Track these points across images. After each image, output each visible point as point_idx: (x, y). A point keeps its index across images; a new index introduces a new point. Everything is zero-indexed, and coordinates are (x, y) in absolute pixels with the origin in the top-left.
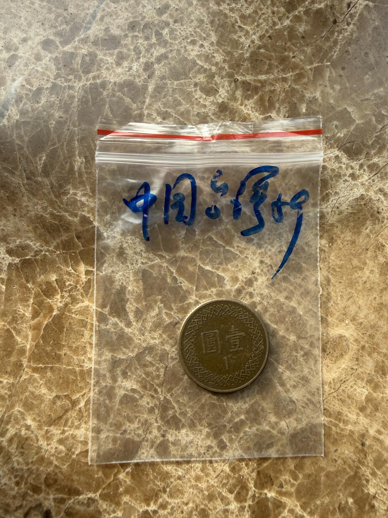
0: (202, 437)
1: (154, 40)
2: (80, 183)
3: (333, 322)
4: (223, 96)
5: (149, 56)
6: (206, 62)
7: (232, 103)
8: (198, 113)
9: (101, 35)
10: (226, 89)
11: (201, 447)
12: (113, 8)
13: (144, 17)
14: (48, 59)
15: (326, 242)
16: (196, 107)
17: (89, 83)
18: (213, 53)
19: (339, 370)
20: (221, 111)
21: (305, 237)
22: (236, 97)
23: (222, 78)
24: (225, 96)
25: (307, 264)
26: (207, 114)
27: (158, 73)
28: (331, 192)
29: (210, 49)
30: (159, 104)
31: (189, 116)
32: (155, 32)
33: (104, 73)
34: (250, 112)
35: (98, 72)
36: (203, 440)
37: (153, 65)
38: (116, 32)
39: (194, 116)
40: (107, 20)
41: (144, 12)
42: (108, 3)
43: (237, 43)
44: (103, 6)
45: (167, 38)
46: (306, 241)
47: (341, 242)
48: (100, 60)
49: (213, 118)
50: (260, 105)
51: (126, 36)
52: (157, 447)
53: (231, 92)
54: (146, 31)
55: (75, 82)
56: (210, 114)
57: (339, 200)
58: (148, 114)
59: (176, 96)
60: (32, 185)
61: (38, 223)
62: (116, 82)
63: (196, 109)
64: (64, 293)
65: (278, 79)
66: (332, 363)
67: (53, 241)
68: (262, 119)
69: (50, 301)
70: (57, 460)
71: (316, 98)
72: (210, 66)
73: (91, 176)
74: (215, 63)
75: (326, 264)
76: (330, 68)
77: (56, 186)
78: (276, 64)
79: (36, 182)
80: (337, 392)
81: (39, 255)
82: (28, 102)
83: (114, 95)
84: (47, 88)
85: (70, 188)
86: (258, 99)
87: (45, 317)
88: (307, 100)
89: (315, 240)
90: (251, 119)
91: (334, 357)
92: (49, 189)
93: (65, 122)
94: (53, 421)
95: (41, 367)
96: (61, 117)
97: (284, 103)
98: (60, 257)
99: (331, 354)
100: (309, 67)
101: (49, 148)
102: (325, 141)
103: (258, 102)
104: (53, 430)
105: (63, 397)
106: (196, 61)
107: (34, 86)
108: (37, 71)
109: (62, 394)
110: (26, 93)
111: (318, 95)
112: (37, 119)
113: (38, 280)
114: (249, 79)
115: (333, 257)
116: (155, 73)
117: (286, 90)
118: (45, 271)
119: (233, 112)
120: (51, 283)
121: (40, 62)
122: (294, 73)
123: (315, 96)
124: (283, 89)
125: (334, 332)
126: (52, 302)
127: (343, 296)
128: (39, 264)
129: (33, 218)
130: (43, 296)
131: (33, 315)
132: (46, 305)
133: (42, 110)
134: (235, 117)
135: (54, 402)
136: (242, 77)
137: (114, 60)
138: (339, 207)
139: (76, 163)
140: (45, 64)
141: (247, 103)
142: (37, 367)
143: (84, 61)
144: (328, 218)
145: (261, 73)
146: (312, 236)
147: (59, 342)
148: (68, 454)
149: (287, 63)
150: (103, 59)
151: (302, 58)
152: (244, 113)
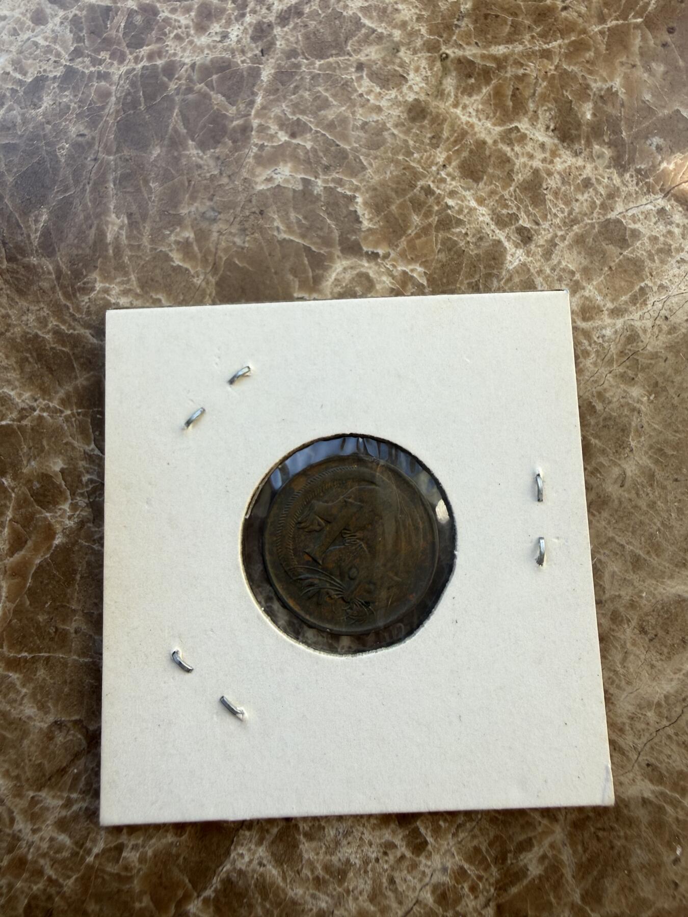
2: (116, 269)
3: (661, 568)
4: (416, 88)
5: (264, 11)
6: (382, 21)
7: (434, 103)
8: (365, 124)
10: (424, 73)
11: (371, 844)
14: (59, 20)
15: (642, 391)
16: (360, 111)
17: (139, 66)
19: (677, 676)
20: (413, 119)
21: (596, 382)
22: (444, 90)
23: (415, 52)
24: (421, 88)
25: (600, 440)
26: (384, 124)
27: (280, 44)
28: (650, 284)
30: (284, 105)
31: (345, 129)
33: (171, 45)
34: (474, 120)
35: (159, 45)
37: (272, 29)
39: (355, 128)
46: (599, 389)
47: (675, 393)
48: (163, 20)
49: (396, 132)
50: (495, 105)
52: (273, 842)
53: (433, 81)
55: (112, 64)
56: (388, 125)
57: (668, 303)
58: (260, 125)
59: (320, 89)
60: (18, 272)
61: (28, 350)
62: (195, 63)
63: (361, 115)
64: (78, 498)
65: (533, 52)
66: (661, 660)
67: (58, 388)
68: (500, 134)
69: (48, 514)
70: (52, 866)
71: (614, 90)
72: (389, 29)
73: (140, 254)
74: (399, 23)
75: (643, 439)
76: (642, 30)
77: (68, 275)
78: (527, 22)
79: (28, 267)
80: (674, 725)
81: (27, 417)
82: (15, 106)
83: (189, 90)
84: (55, 77)
85: (96, 279)
86: (490, 95)
87: (36, 549)
88: (595, 94)
89: (618, 387)
90: (475, 134)
91: (666, 646)
92: (53, 281)
93: (90, 145)
94: (47, 777)
95: (25, 659)
96: (82, 135)
97: (545, 101)
98: (71, 422)
99: (659, 640)
100: (597, 29)
101: (55, 197)
102: (634, 179)
103: (489, 100)
104: (45, 798)
105: (69, 725)
106: (360, 19)
107: (29, 75)
108: (36, 44)
109: (68, 719)
110: (12, 89)
111: (617, 83)
112: (32, 140)
113: (25, 471)
114: (470, 53)
115: (657, 424)
116: (276, 44)
117: (549, 74)
118: (39, 452)
119: (438, 121)
120: (51, 477)
121: (42, 27)
122: (566, 41)
123: (612, 87)
124: (543, 73)
125: (664, 589)
126: (53, 517)
127: (681, 509)
128: (27, 437)
129: (18, 340)
130: (35, 504)
131: (12, 545)
132: (40, 524)
133: (44, 120)
134: (442, 130)
135: (49, 736)
136: (456, 50)
137: (193, 20)
138: (669, 317)
139: (110, 226)
140: (53, 31)
141: (467, 102)
142: (15, 659)
143: (131, 22)
144: (646, 341)
145: (496, 41)
146: (611, 379)
147: (64, 604)
148: (77, 853)
149: (550, 20)
150: (171, 19)
151: (583, 9)
152: (462, 123)
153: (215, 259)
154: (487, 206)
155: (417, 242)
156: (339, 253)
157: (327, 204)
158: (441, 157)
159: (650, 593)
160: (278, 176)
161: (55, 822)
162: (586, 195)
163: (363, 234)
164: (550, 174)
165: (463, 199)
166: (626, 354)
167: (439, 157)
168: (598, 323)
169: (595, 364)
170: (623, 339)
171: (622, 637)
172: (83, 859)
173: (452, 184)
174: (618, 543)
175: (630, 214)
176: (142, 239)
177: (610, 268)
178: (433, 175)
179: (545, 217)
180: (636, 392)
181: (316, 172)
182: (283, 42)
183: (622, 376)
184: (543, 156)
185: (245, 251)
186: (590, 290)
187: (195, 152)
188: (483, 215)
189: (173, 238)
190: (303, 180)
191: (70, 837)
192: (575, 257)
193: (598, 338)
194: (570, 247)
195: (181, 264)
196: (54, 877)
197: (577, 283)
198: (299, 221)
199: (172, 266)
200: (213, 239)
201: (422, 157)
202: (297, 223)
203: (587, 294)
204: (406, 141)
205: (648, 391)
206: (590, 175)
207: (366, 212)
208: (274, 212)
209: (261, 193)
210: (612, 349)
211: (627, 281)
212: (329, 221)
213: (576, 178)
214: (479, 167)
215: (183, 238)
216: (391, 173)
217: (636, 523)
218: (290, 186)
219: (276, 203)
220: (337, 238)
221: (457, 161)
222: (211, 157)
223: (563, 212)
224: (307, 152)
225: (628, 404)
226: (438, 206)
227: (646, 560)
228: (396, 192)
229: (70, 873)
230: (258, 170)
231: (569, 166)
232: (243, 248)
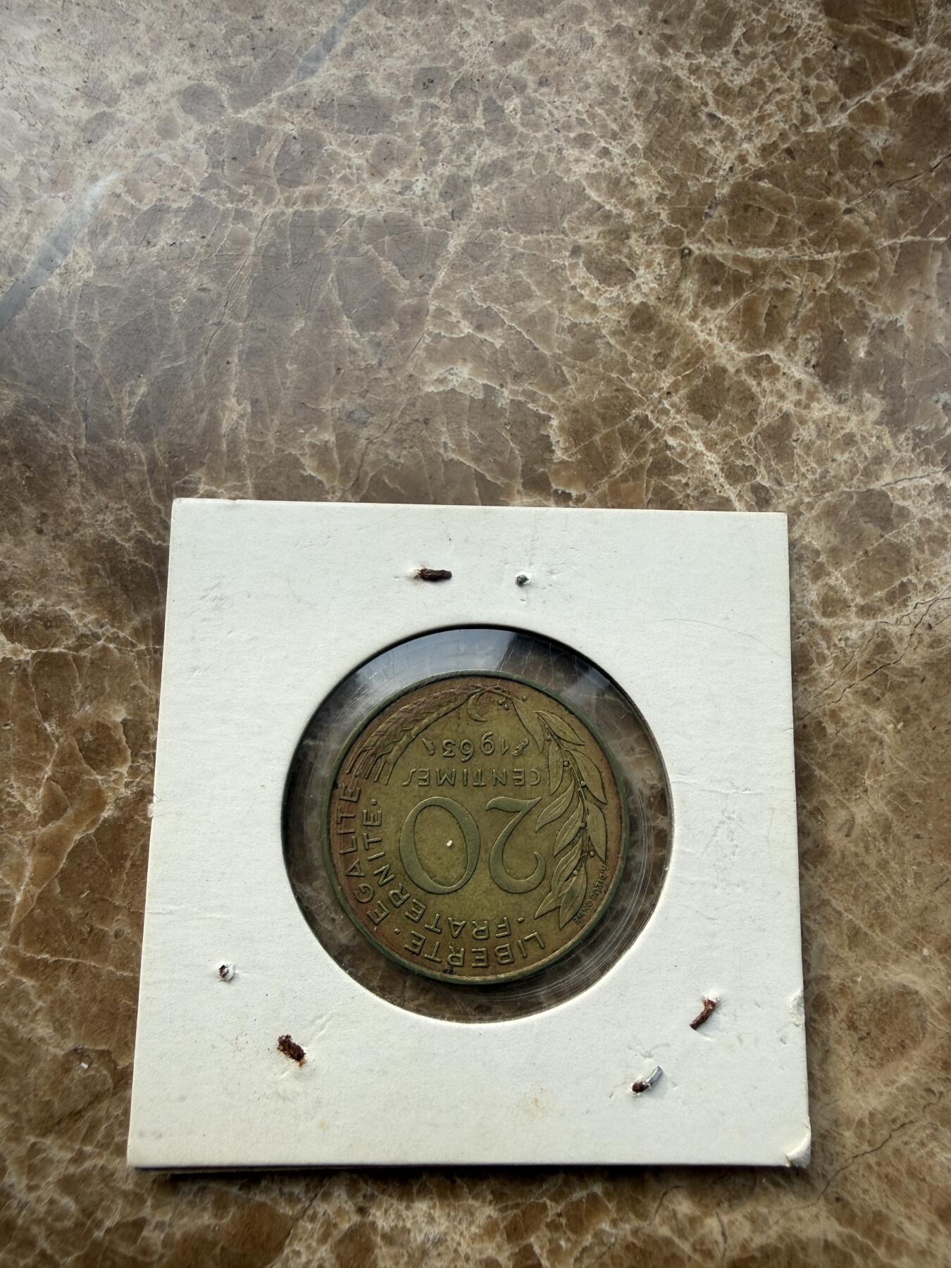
0: (474, 1229)
1: (479, 123)
2: (228, 469)
3: (885, 947)
4: (645, 289)
5: (462, 160)
6: (612, 196)
7: (667, 311)
8: (574, 325)
9: (340, 94)
12: (381, 29)
13: (462, 62)
14: (193, 135)
15: (889, 718)
16: (570, 308)
17: (291, 210)
18: (633, 174)
19: (889, 1089)
20: (636, 328)
21: (829, 696)
22: (680, 296)
23: (649, 243)
24: (651, 289)
25: (827, 772)
26: (598, 329)
27: (477, 207)
28: (915, 581)
29: (624, 165)
30: (472, 287)
31: (548, 328)
32: (485, 102)
33: (336, 189)
34: (714, 340)
35: (319, 187)
36: (474, 1239)
37: (469, 186)
38: (382, 90)
39: (561, 330)
40: (361, 55)
41: (461, 47)
42: (369, 15)
43: (699, 155)
44: (355, 19)
45: (516, 121)
46: (833, 706)
47: (930, 724)
48: (329, 155)
49: (612, 342)
50: (744, 323)
51: (407, 102)
52: (341, 1241)
53: (669, 282)
54: (460, 97)
55: (255, 203)
56: (604, 332)
57: (934, 607)
58: (439, 309)
59: (520, 272)
60: (99, 456)
61: (99, 560)
62: (364, 216)
63: (570, 313)
64: (141, 761)
65: (801, 262)
66: (871, 1066)
67: (133, 613)
68: (745, 361)
69: (99, 777)
70: (48, 1237)
71: (899, 324)
72: (619, 207)
73: (262, 454)
74: (634, 202)
75: (882, 778)
76: (944, 252)
77: (164, 468)
78: (798, 222)
79: (112, 451)
80: (878, 1152)
81: (88, 646)
82: (123, 239)
83: (353, 250)
84: (179, 210)
85: (200, 478)
86: (739, 310)
87: (77, 821)
88: (873, 327)
89: (858, 707)
90: (714, 357)
91: (879, 1050)
92: (143, 474)
93: (214, 304)
94: (56, 1121)
95: (45, 962)
96: (204, 290)
97: (809, 328)
98: (144, 660)
99: (872, 1039)
100: (886, 243)
101: (160, 366)
102: (911, 442)
103: (737, 316)
104: (50, 1147)
105: (93, 1055)
106: (584, 190)
107: (146, 201)
108: (160, 164)
109: (92, 1047)
110: (121, 217)
111: (904, 317)
112: (138, 287)
113: (75, 716)
114: (721, 253)
115: (903, 762)
116: (471, 207)
117: (818, 293)
118: (98, 695)
119: (669, 334)
120: (109, 728)
121: (171, 142)
122: (846, 254)
123: (897, 320)
124: (810, 291)
125: (886, 975)
126: (105, 781)
127: (921, 876)
128: (85, 672)
129: (89, 545)
130: (83, 761)
131: (46, 812)
132: (87, 788)
133: (157, 263)
134: (673, 347)
135: (65, 1067)
136: (703, 247)
137: (367, 161)
138: (933, 625)
139: (227, 413)
140: (184, 148)
141: (709, 316)
142: (32, 961)
143: (287, 153)
144: (901, 652)
145: (755, 241)
146: (850, 696)
147: (106, 897)
148: (83, 1225)
149: (827, 224)
150: (339, 154)
151: (872, 215)
152: (699, 341)
153: (359, 474)
154: (717, 452)
155: (623, 486)
156: (521, 488)
157: (513, 423)
158: (666, 382)
159: (867, 978)
160: (455, 377)
161: (59, 1180)
162: (846, 455)
163: (553, 467)
164: (803, 422)
165: (688, 439)
166: (873, 666)
167: (664, 381)
168: (840, 621)
169: (832, 673)
170: (872, 646)
171: (826, 1030)
172: (89, 1232)
173: (676, 419)
174: (834, 909)
175: (899, 487)
176: (267, 435)
177: (866, 553)
178: (653, 403)
179: (790, 476)
180: (879, 716)
181: (504, 379)
182: (481, 206)
183: (865, 694)
184: (798, 397)
185: (399, 468)
186: (837, 578)
187: (350, 332)
188: (711, 463)
189: (307, 439)
190: (484, 385)
191: (77, 1201)
192: (822, 532)
193: (840, 640)
194: (817, 519)
195: (313, 474)
196: (49, 1251)
197: (821, 566)
198: (473, 439)
199: (302, 476)
200: (359, 447)
201: (641, 379)
202: (470, 441)
203: (832, 582)
204: (623, 355)
205: (895, 718)
206: (855, 430)
207: (561, 439)
208: (443, 424)
209: (427, 394)
210: (856, 657)
211: (885, 572)
212: (512, 444)
213: (836, 430)
214: (714, 401)
215: (321, 440)
216: (600, 393)
217: (859, 886)
218: (467, 393)
219: (446, 413)
220: (520, 468)
221: (686, 390)
222: (370, 341)
223: (814, 473)
224: (495, 352)
225: (869, 731)
226: (655, 443)
227: (866, 934)
228: (604, 419)
229: (70, 1249)
230: (429, 366)
231: (829, 415)
232: (396, 464)
